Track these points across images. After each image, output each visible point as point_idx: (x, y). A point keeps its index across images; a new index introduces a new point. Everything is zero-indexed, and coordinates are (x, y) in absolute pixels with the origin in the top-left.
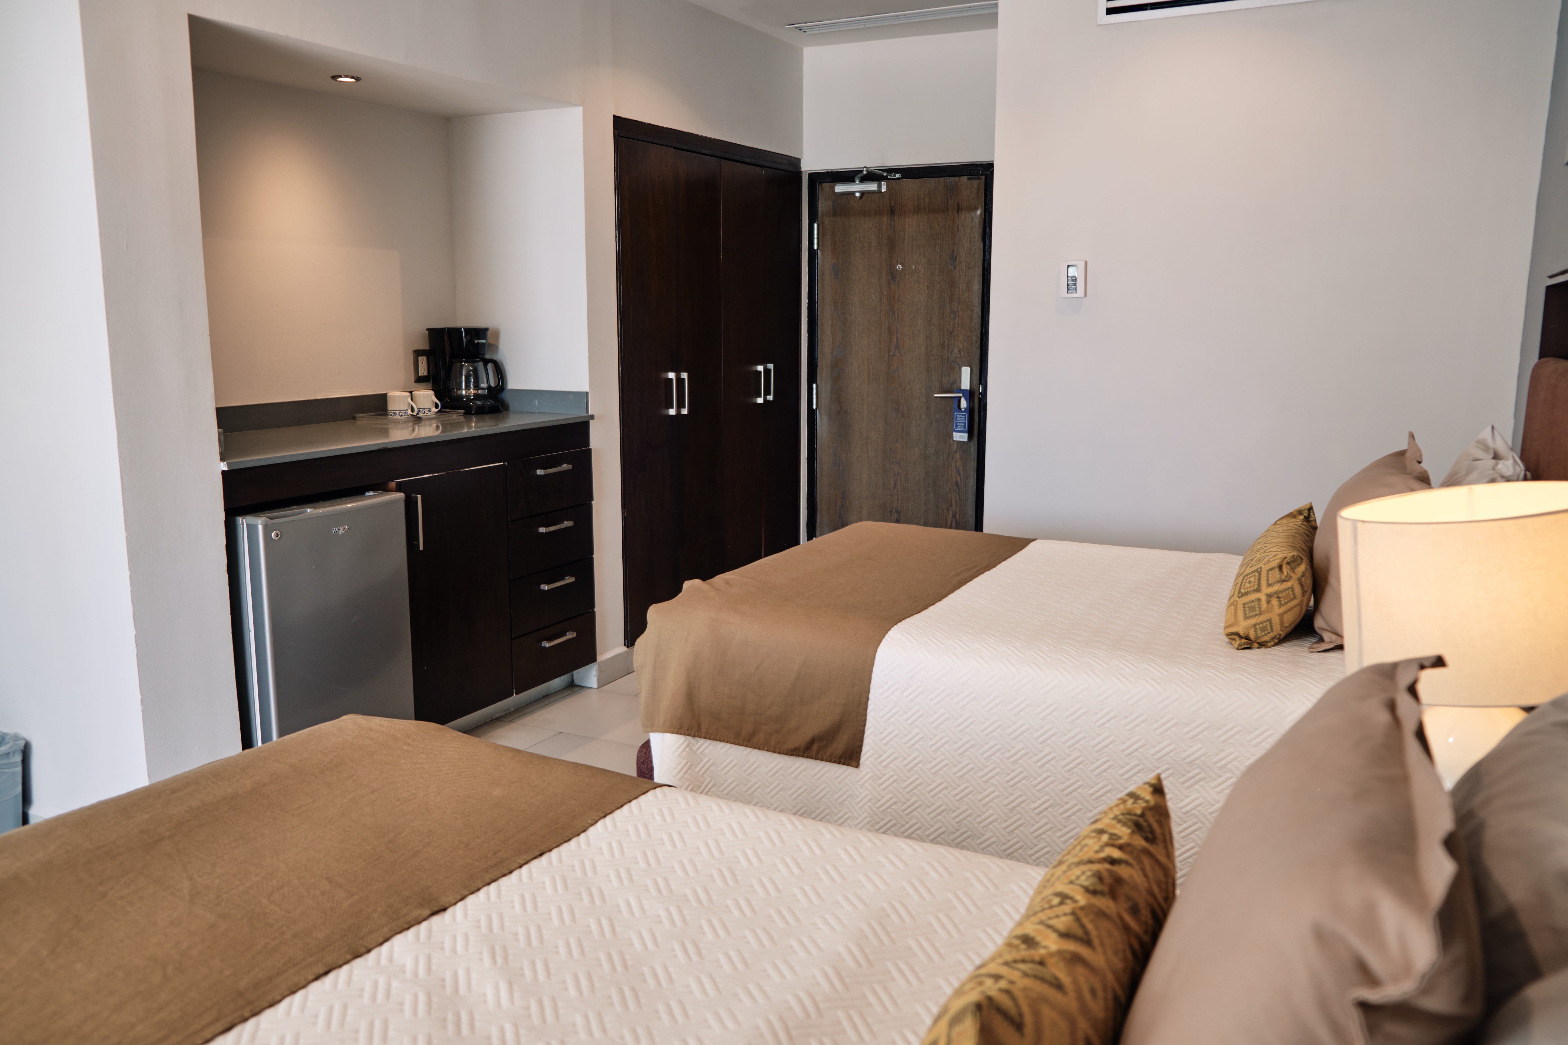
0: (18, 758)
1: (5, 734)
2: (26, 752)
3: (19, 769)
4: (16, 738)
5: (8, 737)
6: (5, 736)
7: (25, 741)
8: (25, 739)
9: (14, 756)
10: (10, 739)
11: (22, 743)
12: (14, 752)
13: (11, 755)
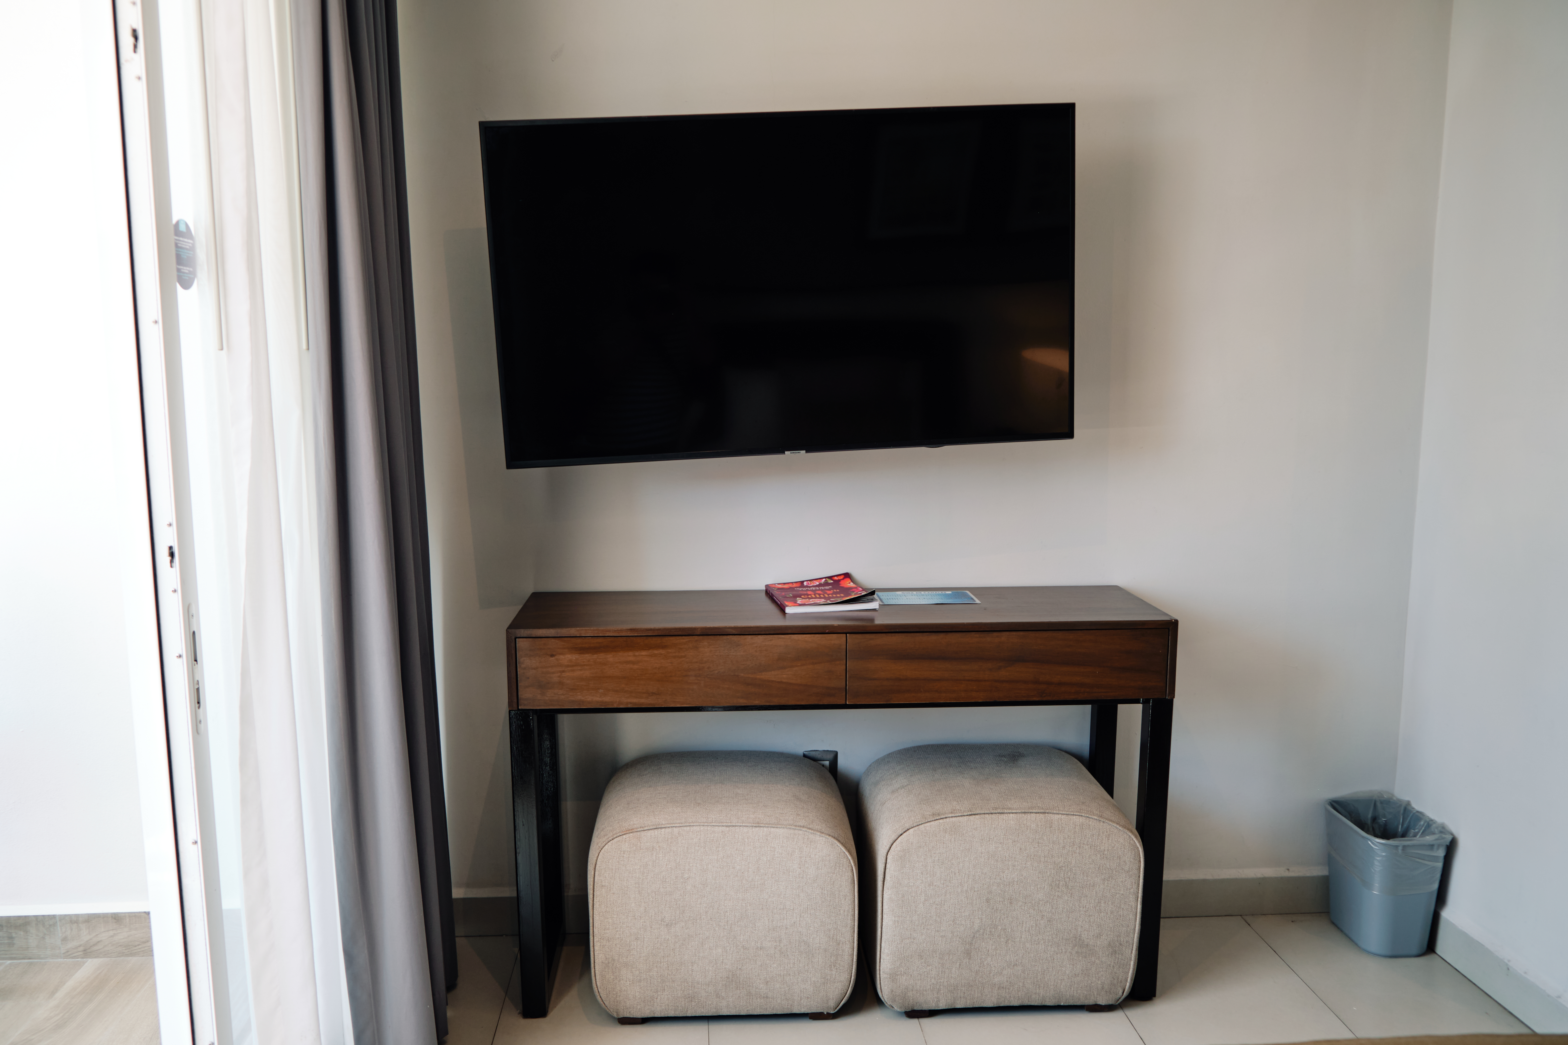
0: (1441, 853)
1: (1432, 820)
2: (1451, 848)
3: (1440, 865)
4: (1443, 830)
5: (1434, 825)
6: (1431, 823)
7: (1452, 837)
8: (1452, 834)
9: (1438, 849)
10: (1437, 828)
11: (1449, 838)
12: (1439, 846)
13: (1435, 847)
